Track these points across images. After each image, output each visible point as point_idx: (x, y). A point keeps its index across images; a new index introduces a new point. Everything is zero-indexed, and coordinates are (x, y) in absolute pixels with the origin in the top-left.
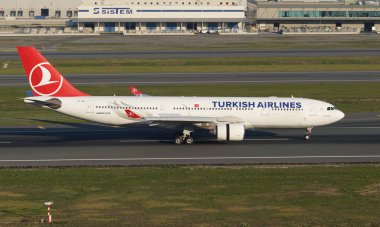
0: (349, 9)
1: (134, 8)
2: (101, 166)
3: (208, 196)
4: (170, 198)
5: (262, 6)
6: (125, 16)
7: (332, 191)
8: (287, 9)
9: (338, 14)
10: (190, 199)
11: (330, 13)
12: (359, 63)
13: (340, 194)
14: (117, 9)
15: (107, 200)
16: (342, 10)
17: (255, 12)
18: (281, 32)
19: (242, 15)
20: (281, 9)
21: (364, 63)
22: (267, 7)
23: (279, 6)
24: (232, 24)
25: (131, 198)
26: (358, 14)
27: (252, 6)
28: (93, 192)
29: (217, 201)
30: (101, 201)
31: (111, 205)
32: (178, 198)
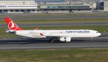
0: (66, 6)
1: (7, 6)
2: (3, 50)
3: (33, 58)
4: (23, 58)
5: (42, 5)
6: (4, 8)
7: (67, 56)
8: (49, 6)
9: (63, 7)
10: (28, 59)
11: (61, 7)
12: (70, 20)
13: (69, 57)
14: (2, 6)
15: (6, 59)
16: (64, 6)
17: (40, 6)
18: (47, 12)
19: (36, 8)
20: (47, 6)
21: (71, 20)
22: (43, 5)
23: (46, 5)
24: (34, 10)
25: (12, 59)
26: (68, 7)
27: (39, 5)
28: (2, 57)
29: (36, 59)
30: (4, 59)
31: (7, 60)
32: (25, 58)
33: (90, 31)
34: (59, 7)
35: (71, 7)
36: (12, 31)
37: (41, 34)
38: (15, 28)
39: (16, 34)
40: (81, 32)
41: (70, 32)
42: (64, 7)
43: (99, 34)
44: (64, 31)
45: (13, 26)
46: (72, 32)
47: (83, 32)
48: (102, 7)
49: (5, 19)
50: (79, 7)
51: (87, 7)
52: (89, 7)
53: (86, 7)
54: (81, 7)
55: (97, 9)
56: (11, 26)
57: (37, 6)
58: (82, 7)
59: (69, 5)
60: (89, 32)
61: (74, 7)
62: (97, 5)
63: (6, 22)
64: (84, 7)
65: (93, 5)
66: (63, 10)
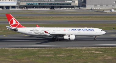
33: (95, 29)
34: (39, 4)
35: (52, 4)
36: (13, 28)
37: (45, 31)
38: (17, 25)
39: (18, 31)
40: (85, 30)
41: (74, 30)
42: (45, 4)
43: (104, 32)
44: (67, 29)
45: (14, 23)
46: (75, 30)
47: (87, 30)
48: (84, 4)
49: (6, 16)
50: (60, 4)
51: (69, 4)
52: (71, 4)
53: (67, 4)
54: (62, 4)
55: (79, 6)
56: (12, 23)
57: (16, 2)
58: (64, 4)
59: (50, 2)
60: (93, 30)
61: (55, 4)
62: (79, 2)
63: (7, 19)
64: (66, 4)
65: (75, 2)
66: (44, 7)
